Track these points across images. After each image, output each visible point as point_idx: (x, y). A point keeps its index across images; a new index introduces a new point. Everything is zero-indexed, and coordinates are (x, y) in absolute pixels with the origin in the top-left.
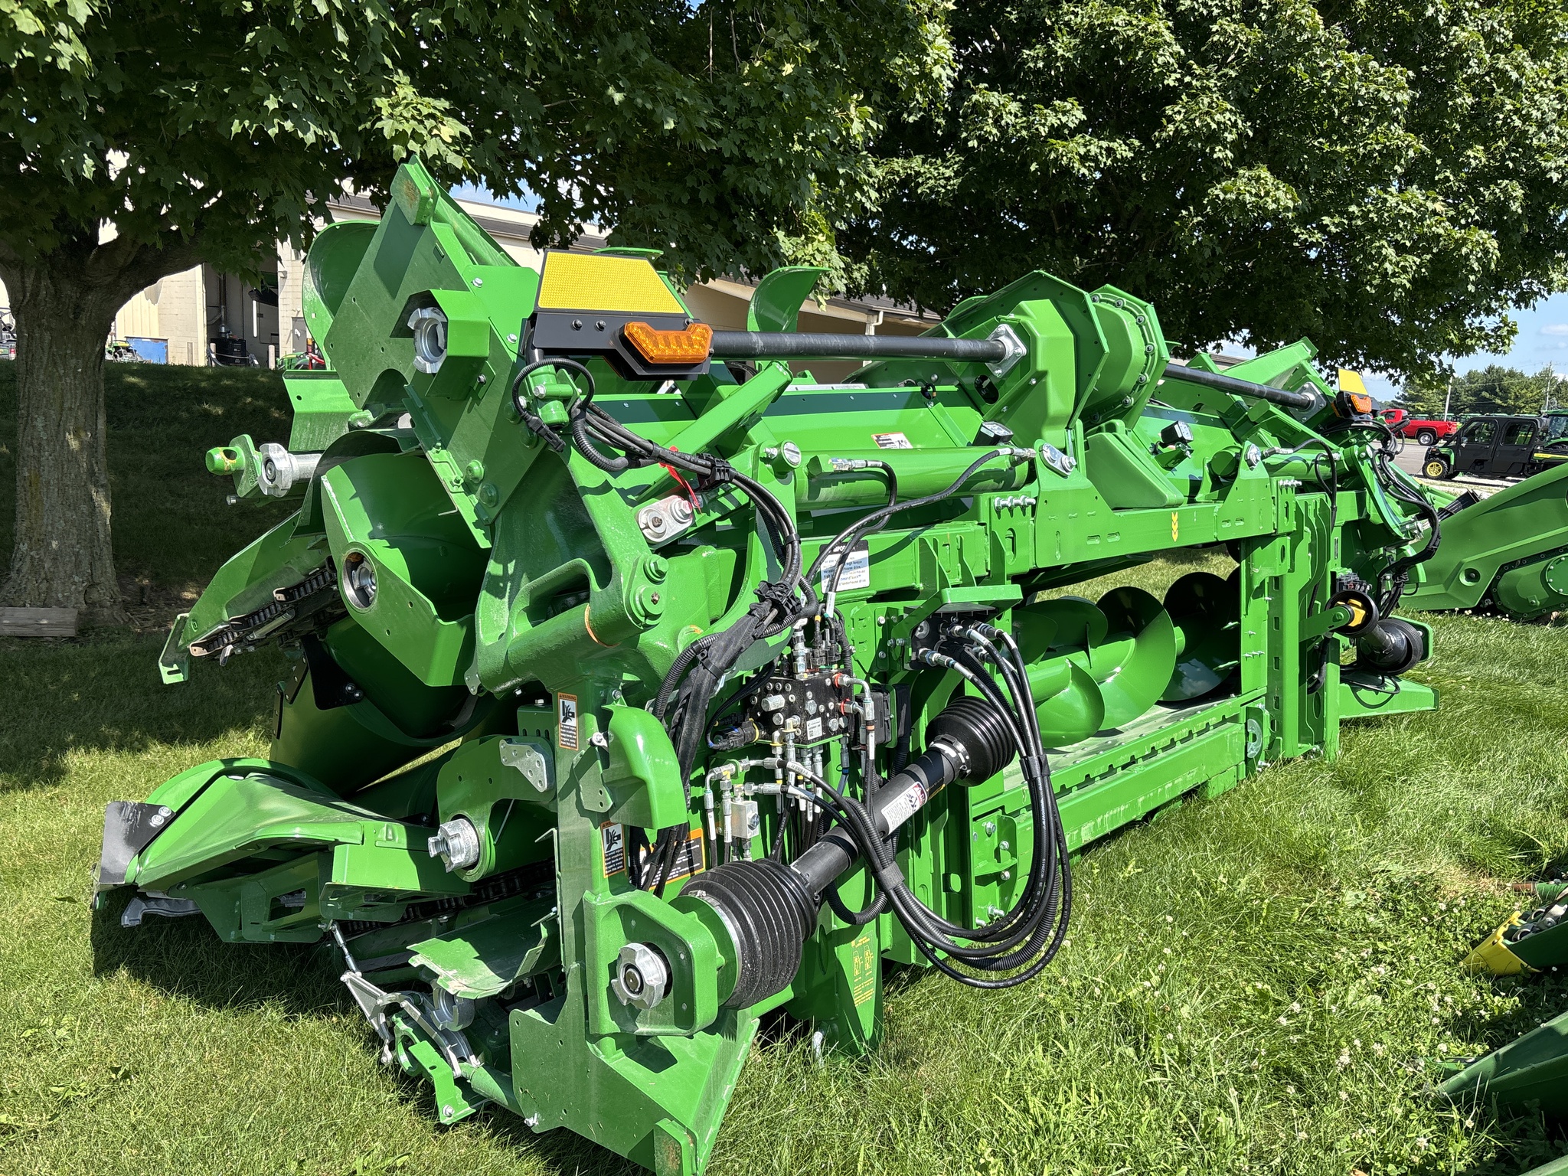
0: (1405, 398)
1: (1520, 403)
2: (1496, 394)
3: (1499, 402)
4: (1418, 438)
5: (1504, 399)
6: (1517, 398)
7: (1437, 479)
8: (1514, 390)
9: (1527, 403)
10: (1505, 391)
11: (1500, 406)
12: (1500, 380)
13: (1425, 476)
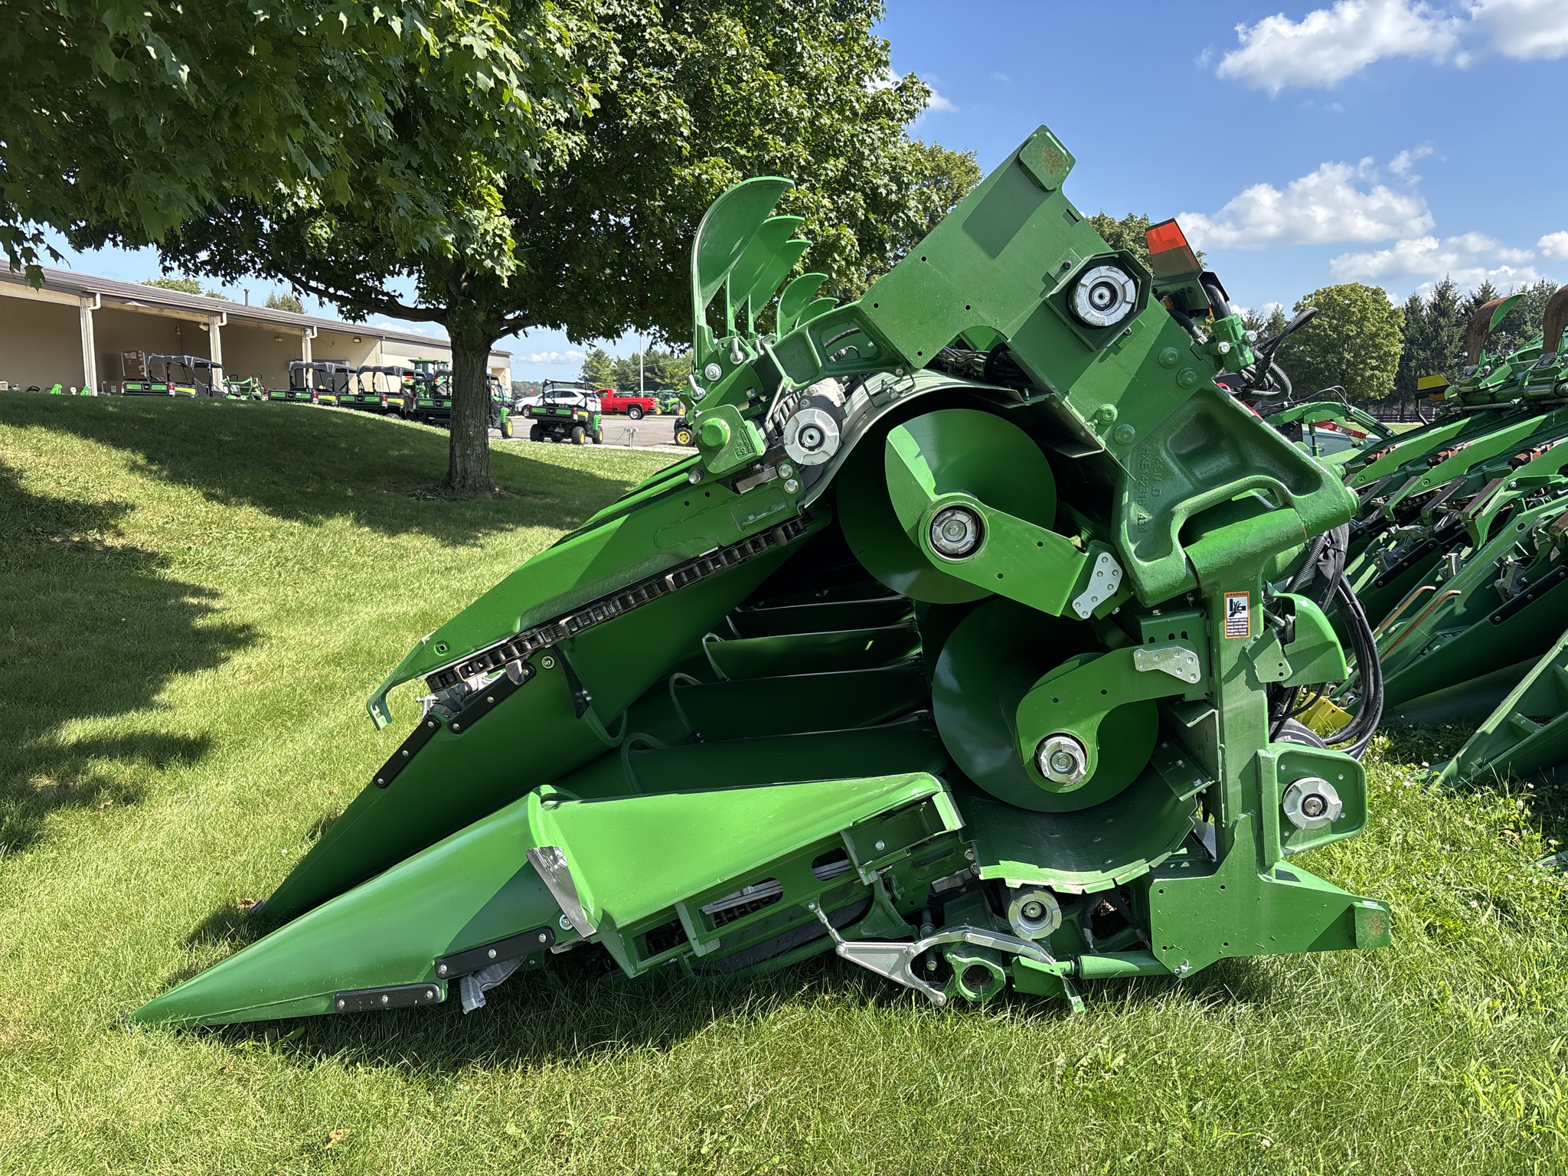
0: (586, 379)
1: (675, 381)
2: (656, 374)
3: (658, 380)
4: (628, 414)
5: (662, 378)
6: (672, 377)
7: (687, 445)
8: (669, 369)
9: (680, 381)
10: (662, 370)
11: (660, 384)
12: (657, 362)
13: (678, 444)
